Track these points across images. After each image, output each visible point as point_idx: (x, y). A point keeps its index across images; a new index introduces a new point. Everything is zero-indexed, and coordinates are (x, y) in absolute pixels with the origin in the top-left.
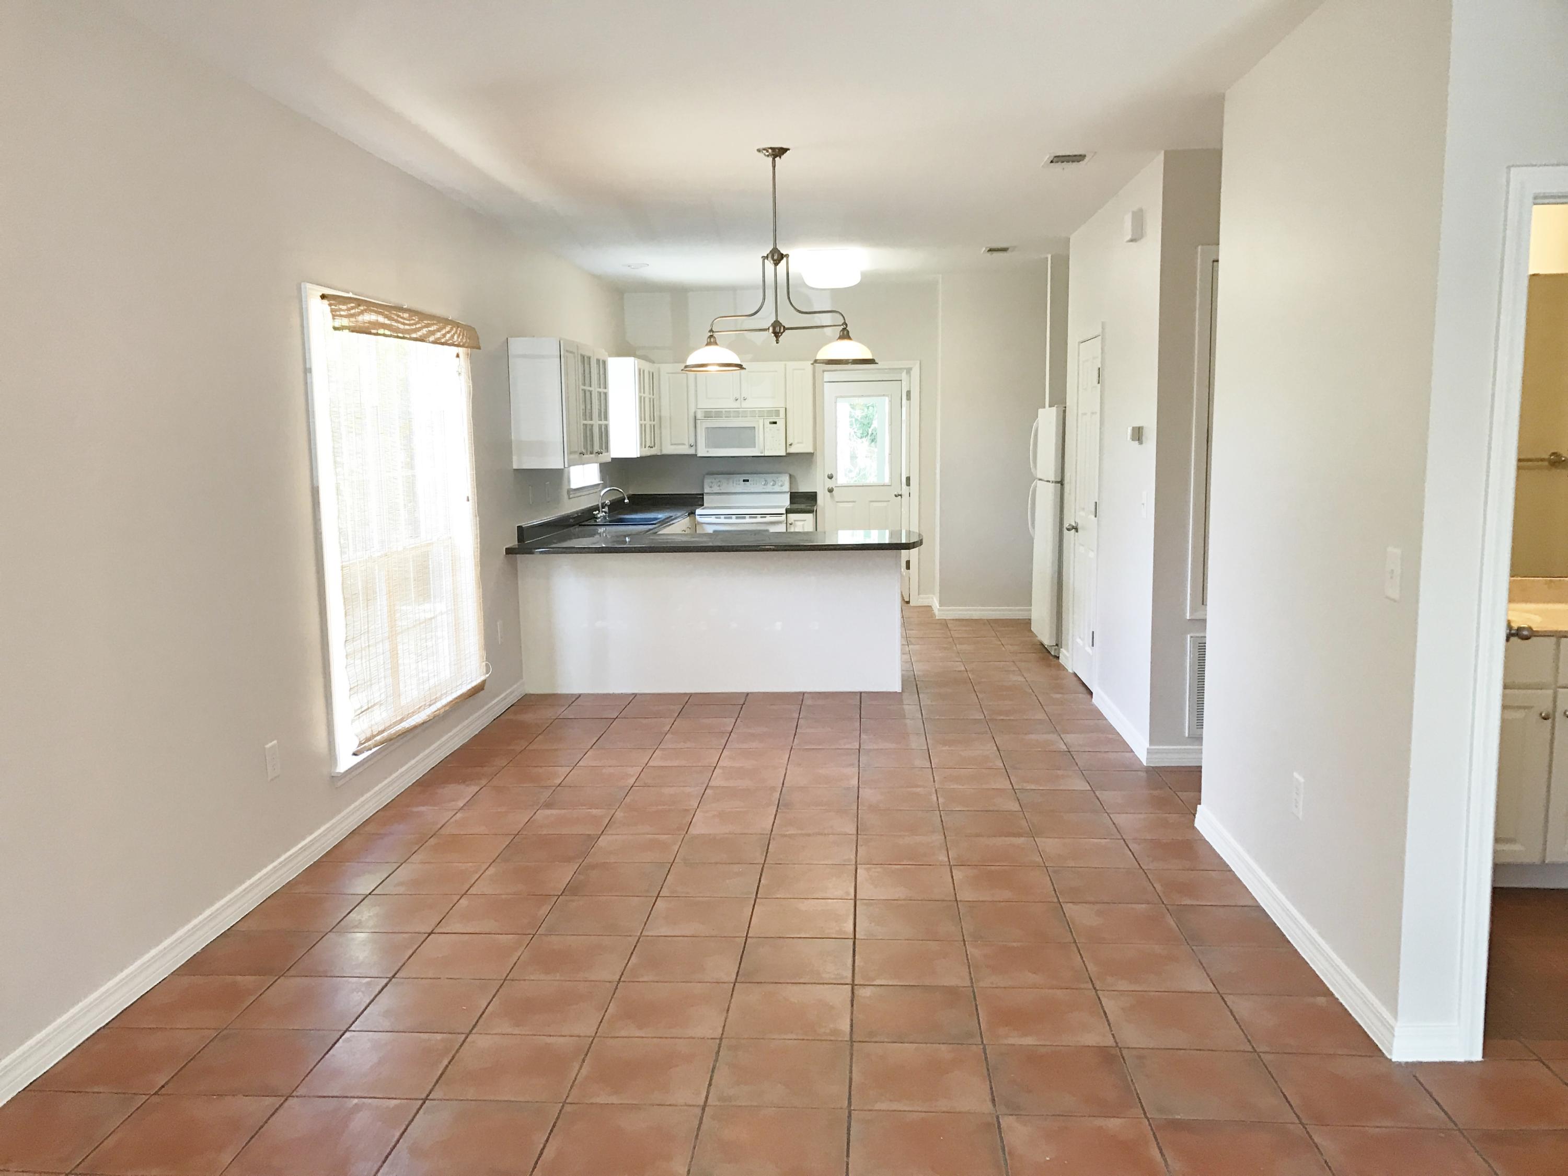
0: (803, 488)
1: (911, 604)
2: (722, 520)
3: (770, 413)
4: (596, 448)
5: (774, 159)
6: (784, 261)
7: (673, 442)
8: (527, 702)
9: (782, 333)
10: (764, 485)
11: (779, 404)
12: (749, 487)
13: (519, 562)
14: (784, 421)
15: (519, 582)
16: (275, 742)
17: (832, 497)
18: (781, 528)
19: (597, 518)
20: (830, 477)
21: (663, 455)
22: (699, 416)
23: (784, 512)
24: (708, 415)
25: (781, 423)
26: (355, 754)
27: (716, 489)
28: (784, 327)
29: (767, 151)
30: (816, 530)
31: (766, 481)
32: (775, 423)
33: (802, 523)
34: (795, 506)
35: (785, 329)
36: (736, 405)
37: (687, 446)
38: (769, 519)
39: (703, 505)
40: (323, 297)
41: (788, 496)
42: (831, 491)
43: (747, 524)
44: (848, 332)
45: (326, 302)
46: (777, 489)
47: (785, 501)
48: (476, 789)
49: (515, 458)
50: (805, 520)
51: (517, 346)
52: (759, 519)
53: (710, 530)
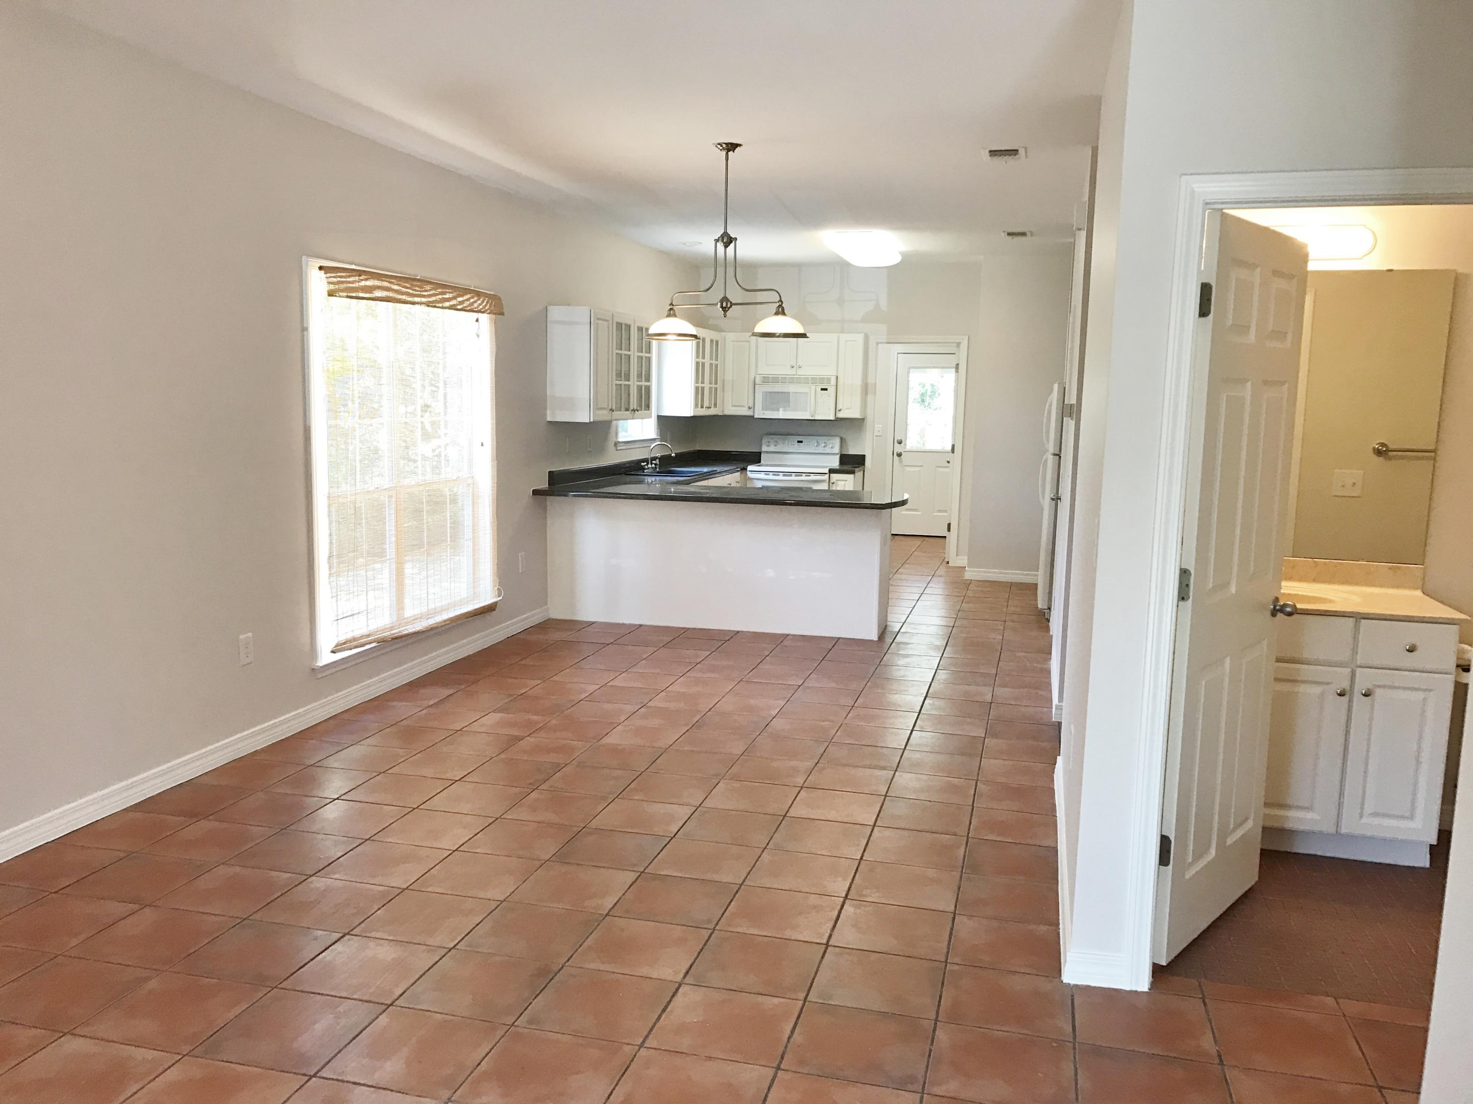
0: (853, 451)
1: (950, 564)
2: (771, 477)
3: (822, 380)
4: (634, 404)
5: (727, 154)
6: (732, 245)
7: (734, 404)
8: (547, 625)
9: (729, 308)
10: (817, 446)
11: (829, 372)
12: (802, 448)
13: (548, 503)
14: (834, 388)
15: (549, 522)
16: (250, 634)
17: (901, 461)
18: (825, 486)
19: (644, 469)
20: (900, 442)
21: (725, 415)
22: (758, 381)
23: (827, 472)
24: (766, 380)
25: (831, 390)
26: (333, 652)
27: (772, 448)
28: (731, 302)
29: (722, 146)
30: (863, 489)
31: (818, 443)
32: (826, 389)
33: (845, 483)
34: (845, 468)
35: (732, 304)
36: (793, 372)
37: (746, 408)
38: (813, 477)
39: (760, 462)
40: (321, 268)
41: (837, 458)
42: (899, 455)
43: (793, 481)
44: (783, 309)
45: (323, 272)
46: (828, 450)
47: (835, 463)
48: (451, 692)
49: (548, 412)
50: (846, 481)
51: (556, 313)
52: (804, 478)
53: (759, 484)
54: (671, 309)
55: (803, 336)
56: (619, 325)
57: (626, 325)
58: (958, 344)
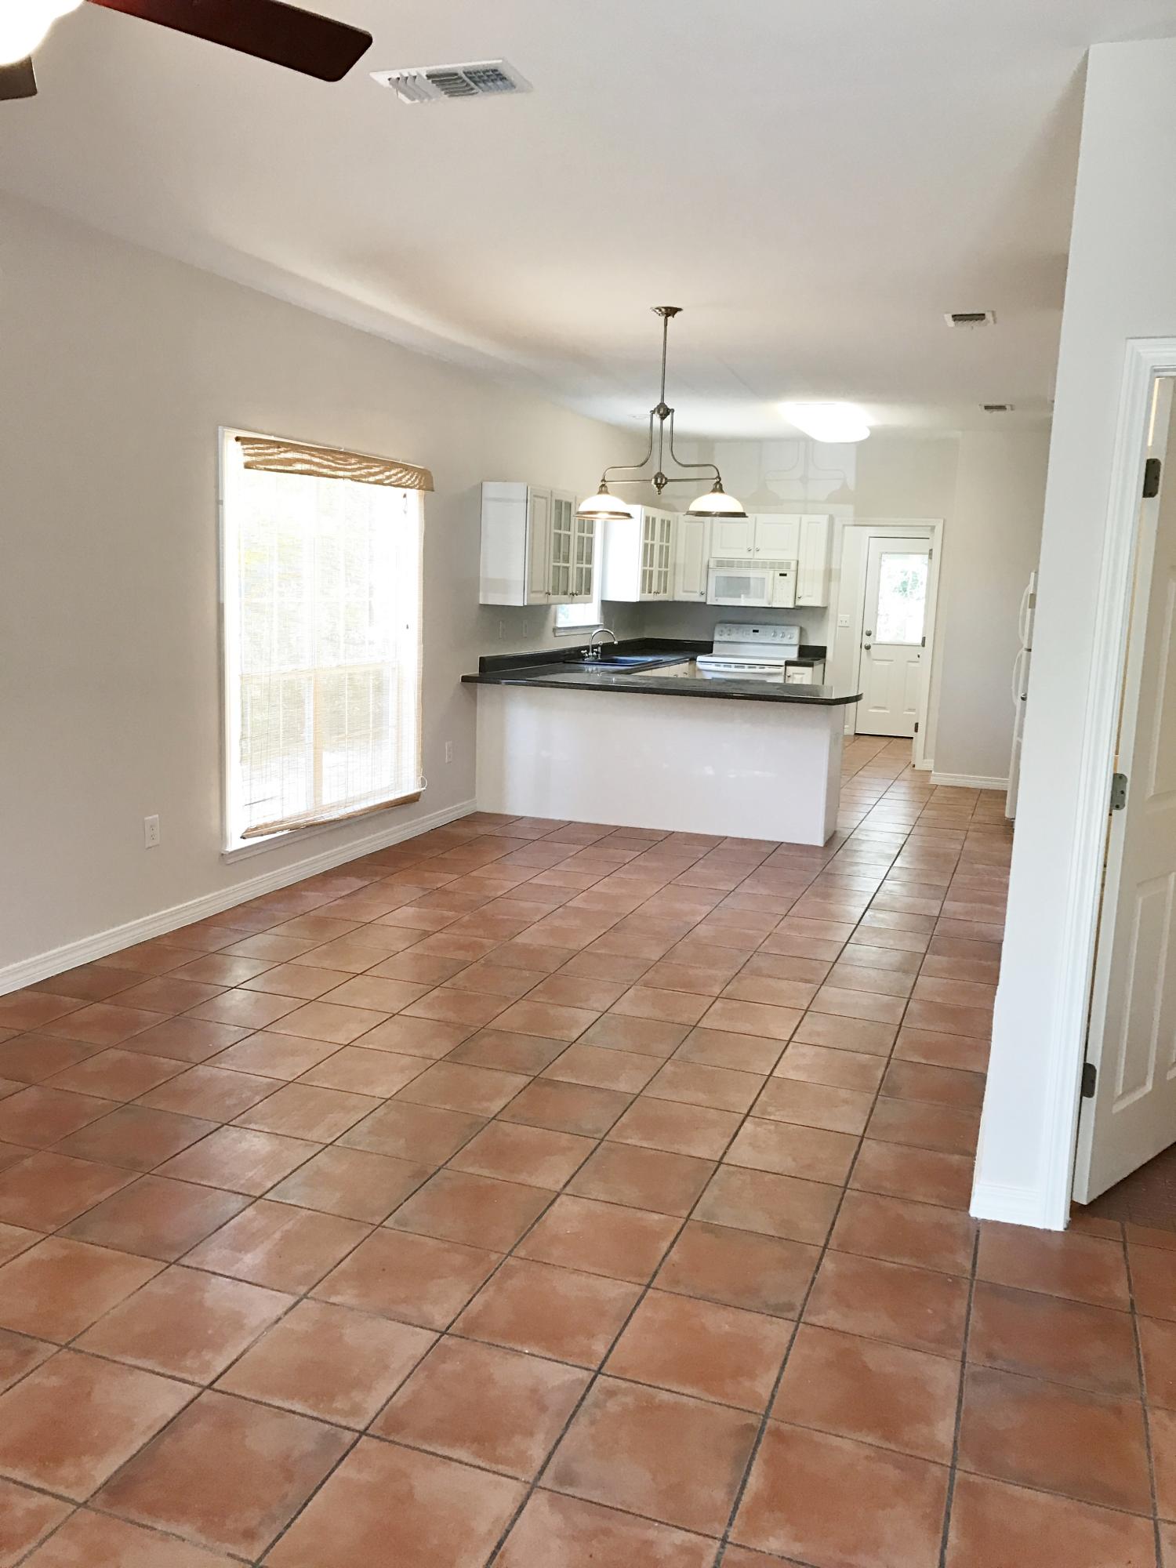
0: (813, 641)
1: (916, 768)
2: (722, 668)
3: (781, 564)
4: (572, 589)
5: (666, 318)
6: (669, 417)
7: (686, 589)
8: (475, 818)
9: (664, 485)
10: (774, 636)
11: (789, 556)
12: (757, 637)
13: (478, 690)
14: (794, 573)
15: (478, 708)
16: (157, 816)
17: (869, 655)
18: (780, 680)
19: (585, 657)
20: (869, 634)
21: (675, 602)
22: (711, 566)
23: (784, 664)
24: (721, 564)
25: (791, 576)
26: (243, 837)
27: (725, 638)
28: (666, 479)
29: (660, 310)
30: (823, 683)
31: (775, 632)
32: (785, 575)
33: (802, 676)
34: (804, 660)
35: (667, 481)
36: (749, 555)
37: (698, 594)
38: (767, 670)
39: (712, 652)
40: (237, 439)
41: (796, 649)
42: (868, 648)
43: (745, 673)
44: (721, 485)
45: (239, 443)
46: (785, 641)
47: (793, 655)
48: (367, 883)
49: (481, 594)
50: (803, 674)
51: (491, 489)
52: (758, 670)
53: (709, 676)
54: (603, 485)
55: (742, 515)
56: (559, 503)
57: (566, 503)
58: (933, 528)
